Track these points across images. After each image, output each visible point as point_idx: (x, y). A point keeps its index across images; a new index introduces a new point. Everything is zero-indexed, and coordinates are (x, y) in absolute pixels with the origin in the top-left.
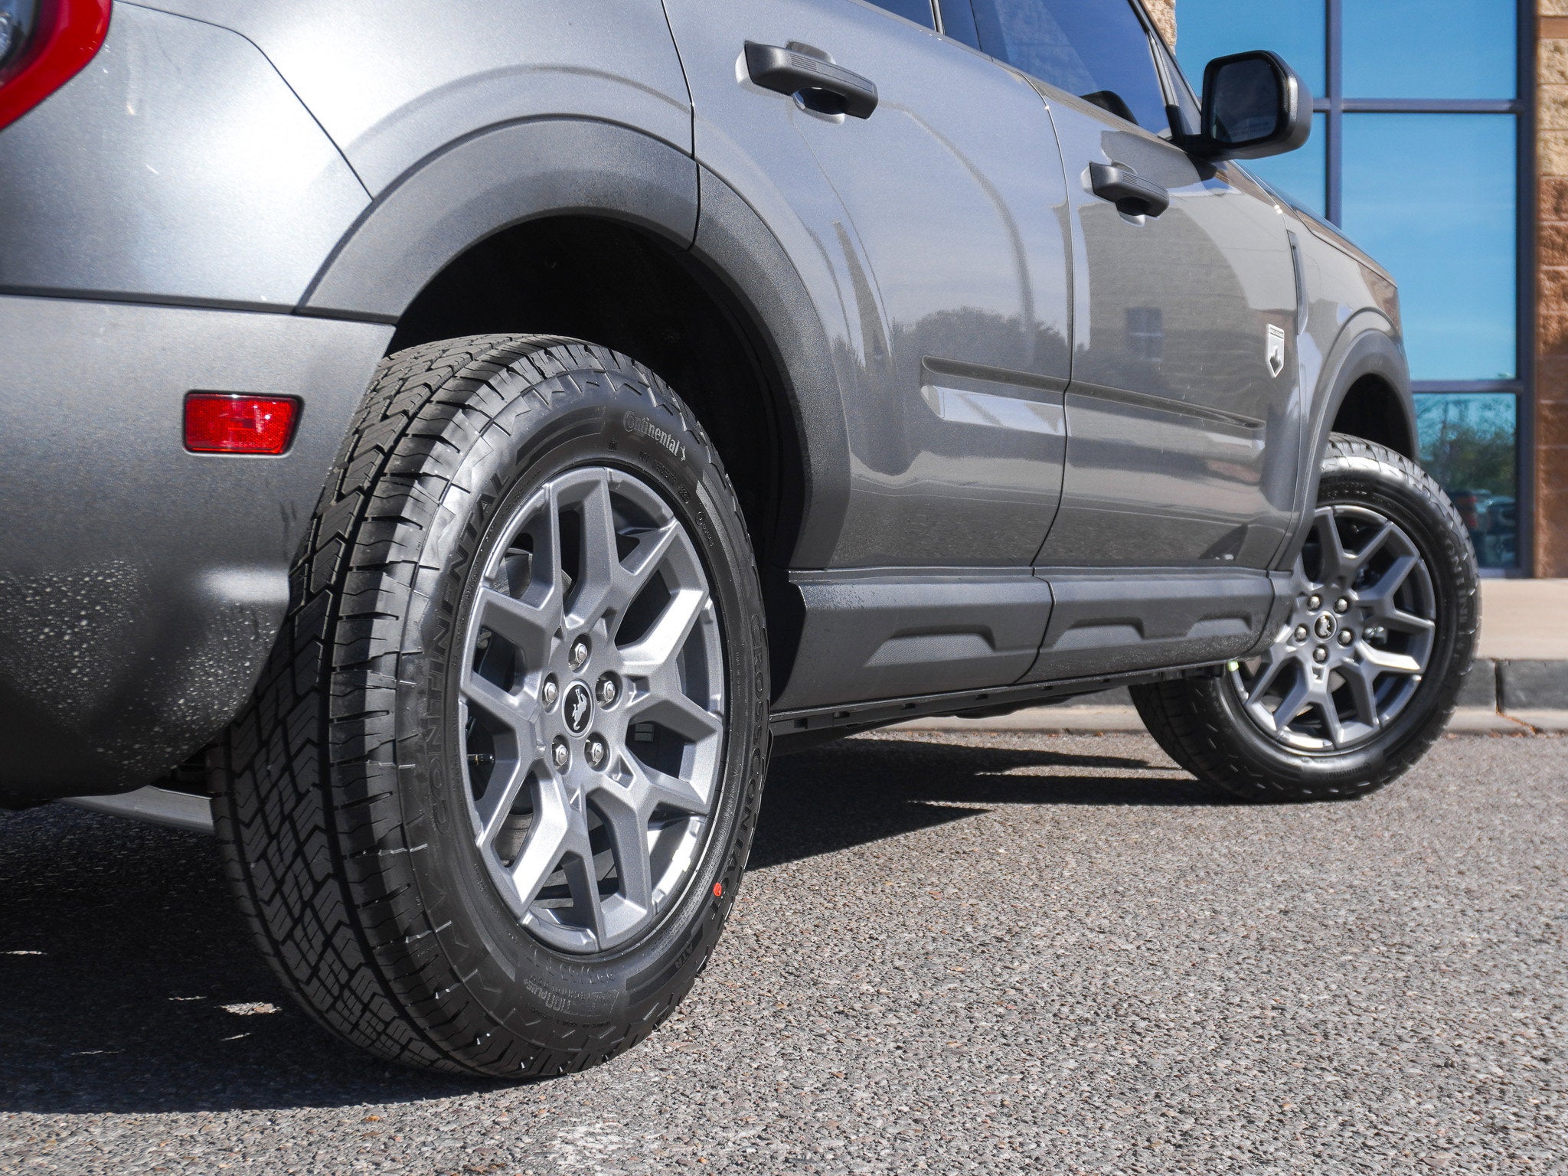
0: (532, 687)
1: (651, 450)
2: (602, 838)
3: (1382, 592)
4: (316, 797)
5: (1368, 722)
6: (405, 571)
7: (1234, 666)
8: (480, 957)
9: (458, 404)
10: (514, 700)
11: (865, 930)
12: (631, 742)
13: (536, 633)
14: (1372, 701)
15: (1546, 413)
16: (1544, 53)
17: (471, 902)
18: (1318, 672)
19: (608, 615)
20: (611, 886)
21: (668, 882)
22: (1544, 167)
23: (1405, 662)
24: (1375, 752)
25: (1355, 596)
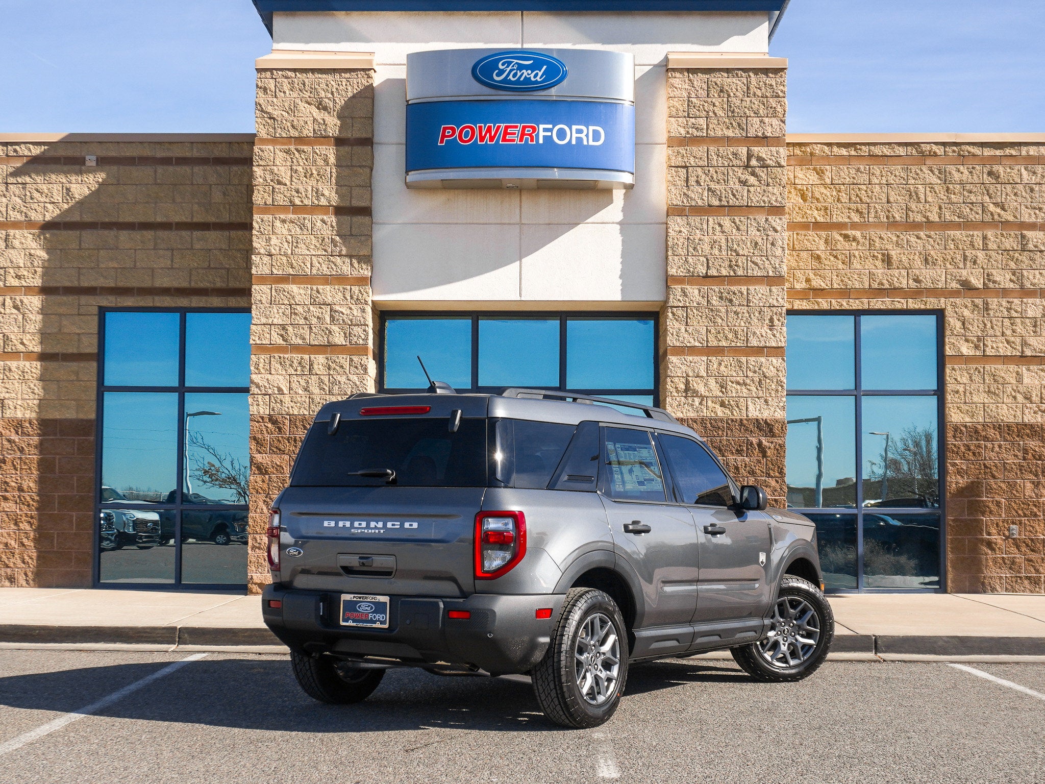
0: (586, 655)
1: (607, 610)
2: (597, 684)
3: (803, 621)
4: (552, 675)
5: (800, 659)
6: (567, 636)
7: (758, 643)
8: (578, 704)
9: (574, 605)
10: (583, 658)
11: (649, 709)
12: (602, 666)
13: (586, 645)
14: (801, 653)
15: (951, 523)
16: (948, 371)
17: (577, 693)
18: (784, 645)
19: (598, 641)
20: (599, 693)
21: (609, 693)
22: (948, 419)
23: (811, 642)
24: (802, 668)
25: (795, 622)
